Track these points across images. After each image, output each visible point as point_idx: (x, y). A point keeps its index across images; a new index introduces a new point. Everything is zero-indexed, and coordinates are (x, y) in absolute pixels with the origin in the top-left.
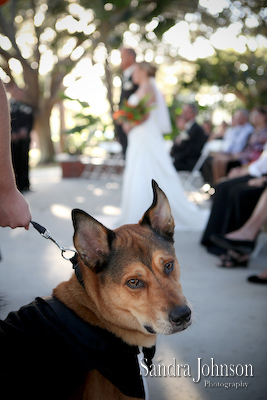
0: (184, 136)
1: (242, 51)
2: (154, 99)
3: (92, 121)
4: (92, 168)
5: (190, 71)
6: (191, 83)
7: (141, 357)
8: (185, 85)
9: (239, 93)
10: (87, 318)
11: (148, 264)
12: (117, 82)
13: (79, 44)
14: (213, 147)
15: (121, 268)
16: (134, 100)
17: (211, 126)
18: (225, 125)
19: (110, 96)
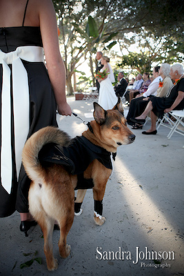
0: (119, 83)
1: (139, 52)
2: (109, 70)
3: (86, 79)
4: (87, 96)
5: (121, 61)
6: (121, 65)
7: (111, 156)
8: (119, 65)
9: (138, 68)
10: (94, 143)
11: (120, 121)
12: (94, 65)
13: (80, 52)
14: (129, 87)
15: (110, 123)
16: (102, 71)
17: (128, 80)
18: (134, 80)
19: (92, 70)
